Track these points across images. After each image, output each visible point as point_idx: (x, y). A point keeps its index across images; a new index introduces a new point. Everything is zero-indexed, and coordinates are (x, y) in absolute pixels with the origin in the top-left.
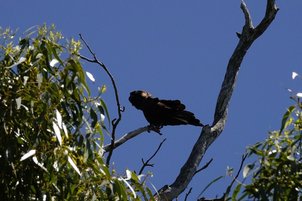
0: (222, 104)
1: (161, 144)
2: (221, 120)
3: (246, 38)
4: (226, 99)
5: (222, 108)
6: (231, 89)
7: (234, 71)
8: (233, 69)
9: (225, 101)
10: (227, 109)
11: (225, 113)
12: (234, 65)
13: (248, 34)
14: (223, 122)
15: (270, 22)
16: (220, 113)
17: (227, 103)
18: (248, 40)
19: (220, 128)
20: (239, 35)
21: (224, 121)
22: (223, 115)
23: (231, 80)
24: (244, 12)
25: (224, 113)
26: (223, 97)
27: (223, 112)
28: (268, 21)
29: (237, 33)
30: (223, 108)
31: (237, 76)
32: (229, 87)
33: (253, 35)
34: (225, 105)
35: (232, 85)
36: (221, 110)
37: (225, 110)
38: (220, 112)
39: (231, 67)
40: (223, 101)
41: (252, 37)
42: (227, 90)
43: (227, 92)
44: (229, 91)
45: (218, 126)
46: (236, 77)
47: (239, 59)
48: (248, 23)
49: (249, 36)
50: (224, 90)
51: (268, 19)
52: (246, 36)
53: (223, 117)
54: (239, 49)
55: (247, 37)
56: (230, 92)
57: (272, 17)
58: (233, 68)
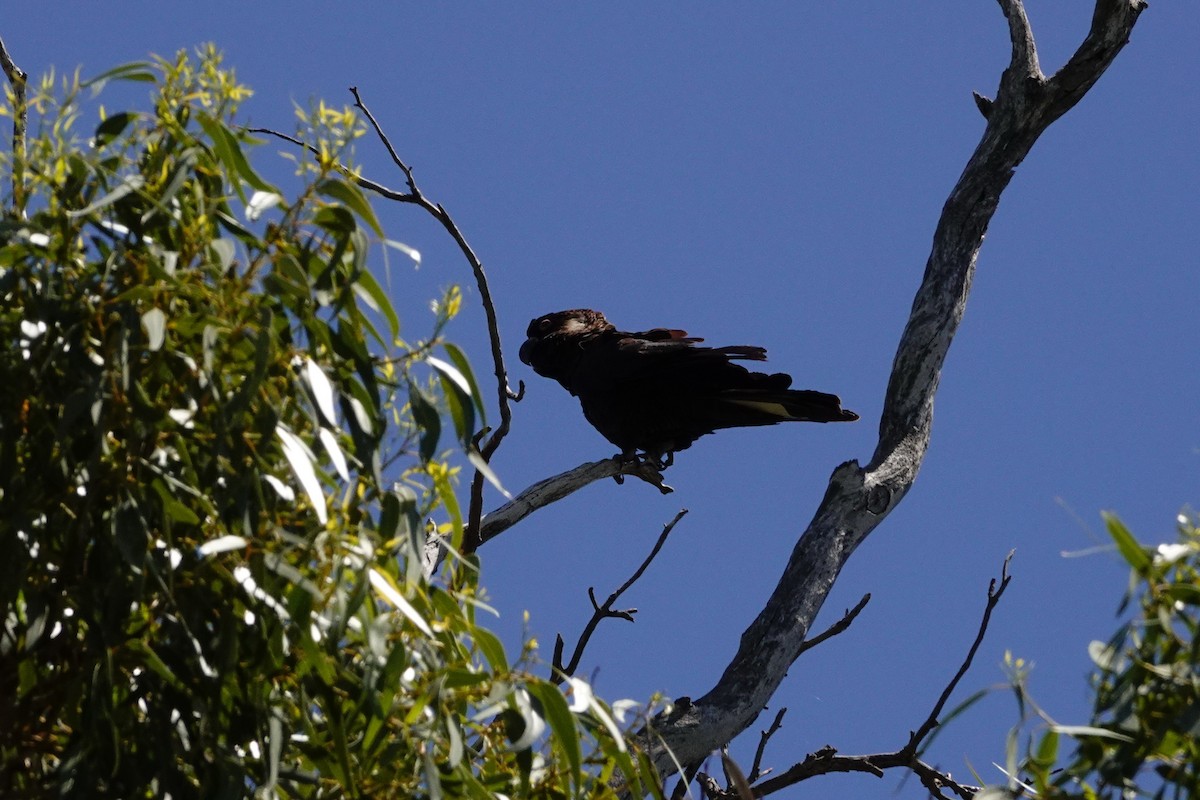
0: (912, 378)
1: (667, 530)
2: (907, 441)
3: (1014, 117)
4: (927, 359)
5: (910, 397)
6: (950, 322)
7: (961, 249)
8: (960, 241)
9: (924, 365)
10: (931, 400)
11: (923, 414)
12: (963, 226)
13: (1022, 102)
14: (914, 449)
15: (1108, 54)
16: (901, 413)
17: (932, 376)
18: (1021, 125)
19: (903, 475)
20: (984, 106)
21: (920, 446)
22: (914, 422)
23: (950, 283)
24: (1007, 14)
25: (917, 415)
26: (918, 352)
27: (915, 411)
28: (1103, 51)
29: (977, 97)
30: (915, 393)
31: (972, 268)
32: (942, 311)
33: (1043, 106)
34: (925, 384)
35: (952, 306)
36: (907, 404)
37: (922, 402)
38: (902, 410)
39: (951, 233)
40: (918, 368)
41: (1038, 113)
42: (935, 325)
43: (934, 332)
44: (941, 328)
45: (894, 467)
46: (968, 273)
47: (984, 203)
48: (1020, 58)
49: (1025, 112)
50: (921, 323)
51: (1104, 43)
52: (1013, 111)
53: (914, 433)
54: (984, 159)
55: (1018, 113)
56: (945, 333)
57: (1118, 35)
58: (957, 238)
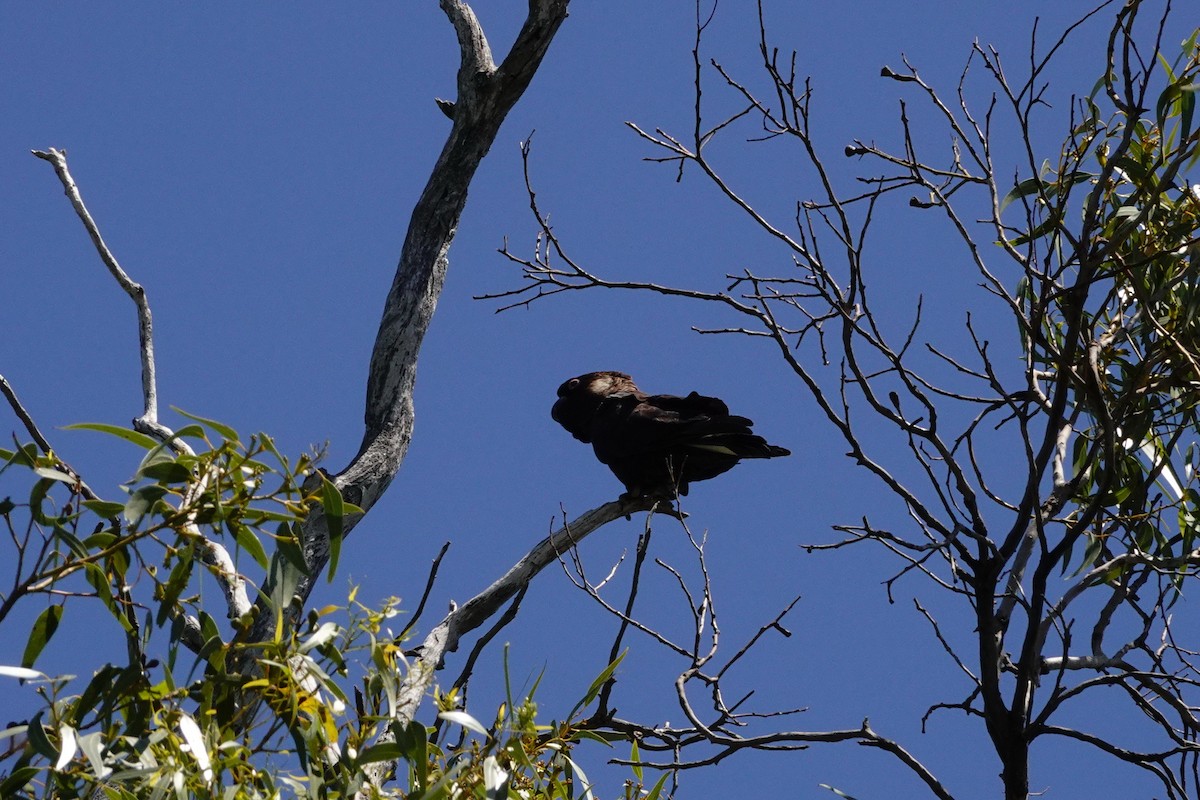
0: (383, 378)
1: (436, 565)
2: (381, 438)
3: (468, 113)
4: (395, 357)
5: (384, 396)
6: (415, 318)
7: (426, 248)
8: (424, 240)
9: (392, 365)
10: (406, 394)
11: (397, 409)
12: (427, 226)
13: (474, 97)
14: (387, 444)
15: (544, 32)
16: (377, 414)
17: (403, 371)
18: (476, 118)
19: (375, 471)
20: (447, 109)
21: (396, 438)
22: (388, 419)
23: (415, 280)
24: (452, 20)
25: (391, 412)
26: (386, 354)
27: (389, 409)
28: (539, 30)
29: (438, 102)
30: (387, 392)
31: (441, 262)
32: (405, 309)
33: (493, 96)
34: (397, 382)
35: (415, 303)
36: (382, 404)
37: (395, 399)
38: (378, 410)
39: (416, 234)
40: (387, 368)
41: (490, 103)
42: (399, 324)
43: (399, 331)
44: (405, 326)
45: (365, 465)
46: (435, 268)
47: (447, 199)
48: (470, 56)
49: (478, 105)
50: (387, 326)
51: (538, 23)
52: (467, 107)
53: (389, 429)
54: (445, 160)
55: (471, 107)
56: (411, 329)
57: (551, 12)
58: (422, 238)
